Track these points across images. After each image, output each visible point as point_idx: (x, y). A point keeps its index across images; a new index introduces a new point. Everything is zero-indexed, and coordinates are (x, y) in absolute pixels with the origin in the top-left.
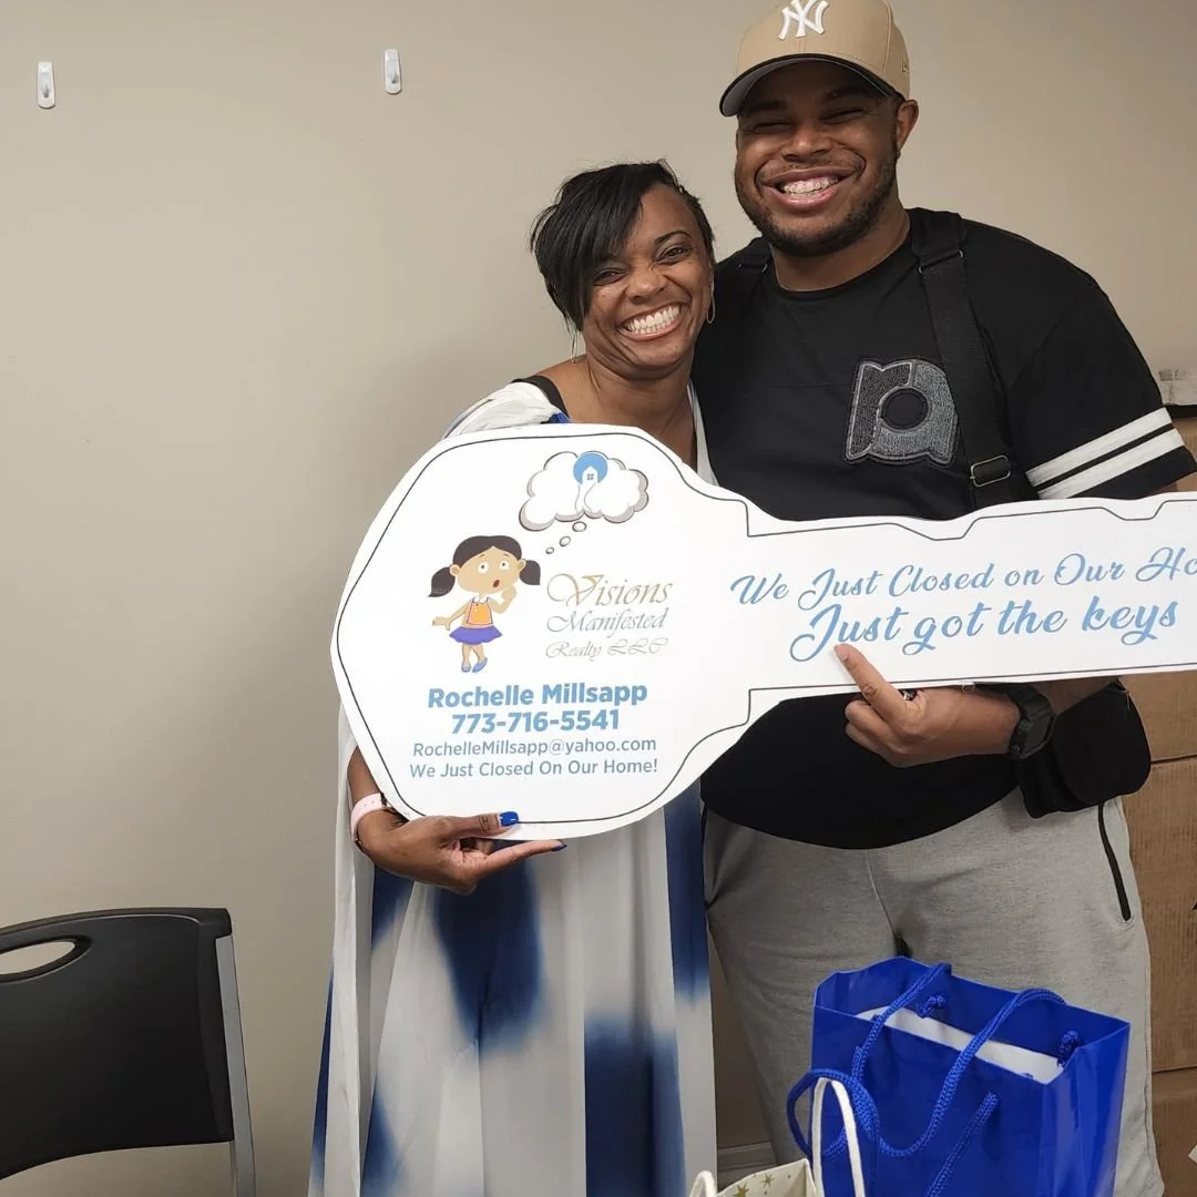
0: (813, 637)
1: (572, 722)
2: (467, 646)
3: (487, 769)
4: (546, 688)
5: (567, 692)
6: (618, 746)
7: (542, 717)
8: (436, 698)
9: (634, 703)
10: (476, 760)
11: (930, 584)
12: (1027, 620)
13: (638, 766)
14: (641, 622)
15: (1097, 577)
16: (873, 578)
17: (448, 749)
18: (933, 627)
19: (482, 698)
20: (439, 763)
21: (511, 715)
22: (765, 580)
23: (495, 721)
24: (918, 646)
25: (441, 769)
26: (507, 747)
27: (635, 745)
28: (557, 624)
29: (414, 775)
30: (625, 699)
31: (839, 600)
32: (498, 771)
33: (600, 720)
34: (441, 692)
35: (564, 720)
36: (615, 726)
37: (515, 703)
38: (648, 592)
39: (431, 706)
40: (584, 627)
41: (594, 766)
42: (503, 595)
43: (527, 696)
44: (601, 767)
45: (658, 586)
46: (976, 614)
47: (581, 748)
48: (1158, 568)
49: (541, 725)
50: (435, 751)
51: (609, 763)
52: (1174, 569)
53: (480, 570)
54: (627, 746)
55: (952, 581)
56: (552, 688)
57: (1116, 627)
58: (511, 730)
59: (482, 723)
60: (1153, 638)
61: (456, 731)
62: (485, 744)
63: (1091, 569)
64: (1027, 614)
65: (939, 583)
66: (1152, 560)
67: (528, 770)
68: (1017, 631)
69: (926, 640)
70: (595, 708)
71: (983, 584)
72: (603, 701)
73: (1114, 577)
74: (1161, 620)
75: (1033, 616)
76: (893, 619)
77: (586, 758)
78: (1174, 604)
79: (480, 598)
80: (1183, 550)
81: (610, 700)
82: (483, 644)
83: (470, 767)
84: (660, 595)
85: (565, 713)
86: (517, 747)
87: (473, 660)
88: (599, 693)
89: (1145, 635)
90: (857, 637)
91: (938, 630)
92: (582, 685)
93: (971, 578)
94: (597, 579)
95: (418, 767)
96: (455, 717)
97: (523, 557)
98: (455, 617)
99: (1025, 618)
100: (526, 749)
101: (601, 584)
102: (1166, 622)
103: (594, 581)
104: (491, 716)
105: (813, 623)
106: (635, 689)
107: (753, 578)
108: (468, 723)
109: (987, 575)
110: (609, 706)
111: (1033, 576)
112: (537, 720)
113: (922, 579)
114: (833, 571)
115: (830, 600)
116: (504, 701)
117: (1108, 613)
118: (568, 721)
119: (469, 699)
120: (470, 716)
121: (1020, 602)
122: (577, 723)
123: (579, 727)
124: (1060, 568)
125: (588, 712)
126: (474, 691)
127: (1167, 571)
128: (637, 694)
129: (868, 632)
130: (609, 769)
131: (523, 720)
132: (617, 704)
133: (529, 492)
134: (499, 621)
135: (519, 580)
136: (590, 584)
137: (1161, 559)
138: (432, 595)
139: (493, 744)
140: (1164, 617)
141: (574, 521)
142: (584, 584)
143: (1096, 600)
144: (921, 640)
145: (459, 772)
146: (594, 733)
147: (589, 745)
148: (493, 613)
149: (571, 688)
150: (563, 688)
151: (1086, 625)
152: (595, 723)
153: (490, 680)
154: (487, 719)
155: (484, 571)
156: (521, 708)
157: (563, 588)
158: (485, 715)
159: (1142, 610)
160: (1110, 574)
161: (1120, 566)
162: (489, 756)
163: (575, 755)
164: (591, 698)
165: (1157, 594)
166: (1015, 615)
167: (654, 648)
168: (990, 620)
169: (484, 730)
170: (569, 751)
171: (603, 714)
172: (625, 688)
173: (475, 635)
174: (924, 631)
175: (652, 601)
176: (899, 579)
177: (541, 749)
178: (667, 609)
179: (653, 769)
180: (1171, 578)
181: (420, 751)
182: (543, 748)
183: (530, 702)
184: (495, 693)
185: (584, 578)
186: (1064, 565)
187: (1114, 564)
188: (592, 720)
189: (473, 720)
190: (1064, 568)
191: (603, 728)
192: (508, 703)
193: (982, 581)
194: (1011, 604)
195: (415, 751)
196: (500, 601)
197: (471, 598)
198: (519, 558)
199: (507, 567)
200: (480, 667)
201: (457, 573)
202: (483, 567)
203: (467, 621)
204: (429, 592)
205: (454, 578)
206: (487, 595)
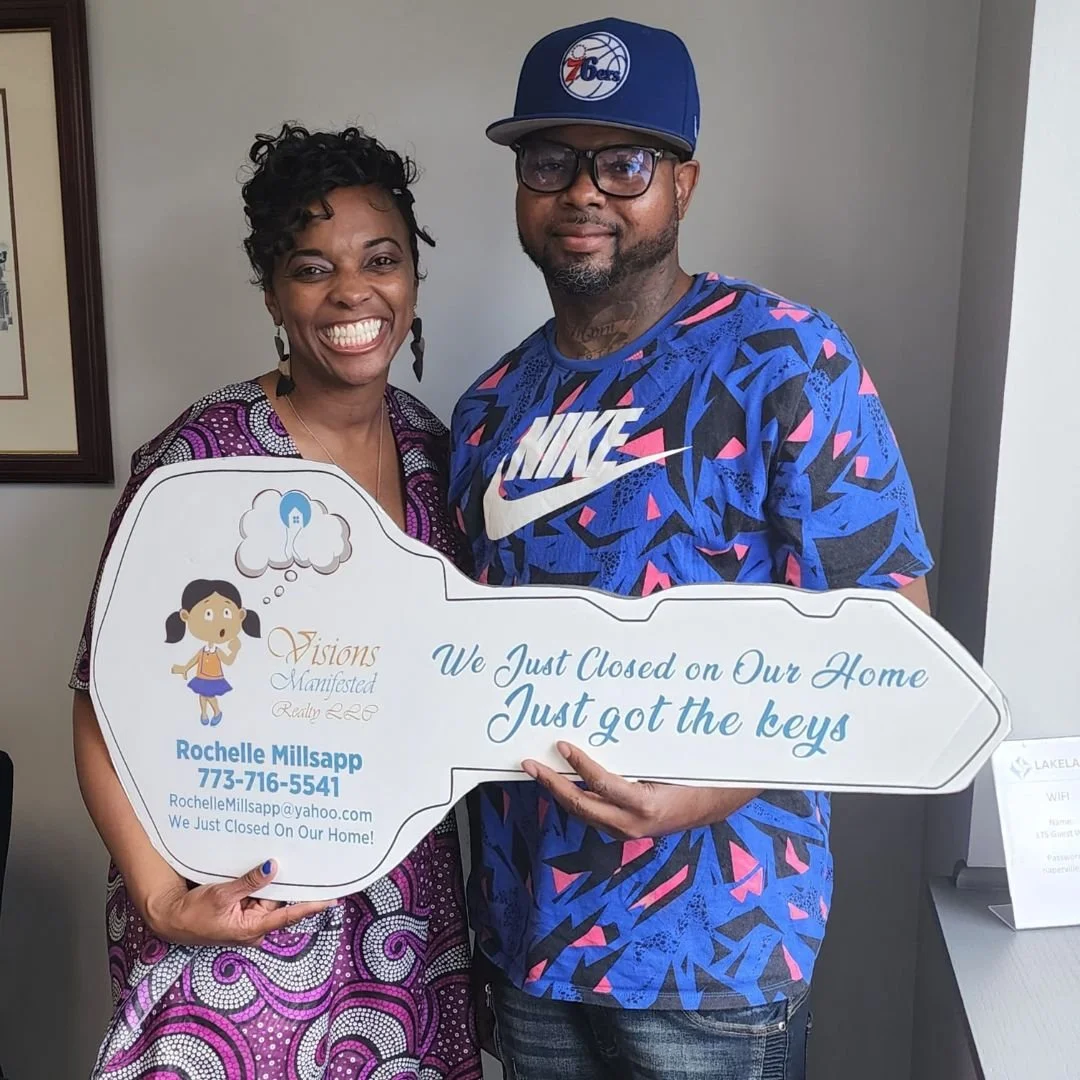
0: (507, 717)
1: (298, 784)
2: (203, 698)
3: (231, 826)
4: (275, 747)
5: (292, 752)
6: (340, 815)
7: (273, 778)
8: (183, 749)
9: (351, 772)
10: (222, 816)
11: (616, 670)
12: (706, 717)
13: (357, 837)
14: (354, 686)
15: (774, 678)
16: (562, 658)
17: (198, 802)
18: (617, 718)
19: (221, 752)
20: (190, 814)
21: (247, 773)
22: (463, 651)
23: (234, 778)
24: (602, 738)
25: (194, 823)
26: (249, 807)
27: (354, 816)
28: (279, 682)
29: (172, 825)
30: (343, 767)
31: (531, 679)
32: (239, 828)
33: (322, 787)
34: (187, 744)
35: (293, 783)
36: (336, 794)
37: (250, 761)
38: (360, 654)
39: (179, 757)
40: (303, 687)
41: (320, 832)
42: (229, 647)
43: (259, 754)
44: (325, 835)
45: (366, 648)
46: (657, 708)
47: (308, 813)
48: (834, 675)
49: (273, 786)
50: (187, 803)
51: (333, 832)
52: (849, 677)
53: (207, 617)
54: (347, 815)
55: (637, 668)
56: (280, 748)
57: (789, 737)
58: (249, 788)
59: (223, 779)
60: (823, 752)
61: (202, 785)
62: (227, 800)
63: (769, 668)
64: (705, 714)
65: (624, 669)
66: (828, 665)
67: (265, 830)
68: (695, 731)
69: (611, 731)
70: (319, 773)
71: (665, 675)
72: (325, 766)
73: (790, 680)
74: (832, 734)
75: (711, 715)
76: (581, 705)
77: (314, 823)
78: (846, 717)
79: (210, 648)
80: (859, 657)
81: (330, 766)
82: (217, 697)
83: (217, 822)
84: (368, 659)
85: (293, 776)
86: (254, 807)
87: (210, 714)
88: (320, 758)
89: (816, 748)
90: (547, 722)
91: (622, 722)
92: (306, 748)
93: (654, 667)
94: (311, 636)
95: (175, 817)
96: (200, 770)
97: (243, 605)
98: (190, 666)
99: (701, 717)
100: (262, 809)
101: (315, 642)
102: (837, 736)
103: (308, 638)
104: (230, 773)
105: (508, 702)
106: (352, 757)
107: (453, 647)
108: (212, 777)
109: (669, 665)
110: (330, 773)
111: (712, 671)
112: (270, 782)
113: (607, 665)
114: (525, 646)
115: (523, 678)
116: (240, 758)
117: (782, 721)
118: (295, 784)
119: (211, 753)
120: (213, 771)
121: (700, 699)
122: (303, 788)
123: (306, 792)
124: (739, 665)
125: (312, 777)
126: (214, 745)
127: (842, 678)
128: (354, 763)
129: (558, 718)
130: (333, 837)
131: (257, 780)
132: (337, 771)
135: (242, 632)
136: (306, 641)
137: (836, 665)
138: (168, 641)
139: (234, 800)
140: (835, 731)
142: (301, 641)
143: (771, 703)
144: (606, 731)
145: (209, 827)
146: (318, 800)
147: (315, 811)
148: (222, 664)
149: (296, 749)
150: (289, 750)
151: (760, 730)
152: (318, 789)
153: (228, 735)
154: (227, 775)
155: (211, 618)
156: (255, 767)
157: (282, 644)
158: (226, 772)
159: (815, 720)
160: (786, 677)
161: (797, 668)
162: (230, 813)
163: (303, 820)
164: (314, 763)
165: (830, 703)
166: (694, 712)
167: (367, 715)
168: (670, 715)
169: (226, 786)
170: (299, 814)
171: (325, 779)
172: (343, 755)
173: (210, 687)
174: (609, 721)
175: (362, 664)
176: (587, 660)
177: (274, 810)
178: (376, 674)
179: (370, 841)
180: (846, 687)
181: (175, 801)
182: (276, 809)
183: (262, 762)
184: (232, 749)
185: (300, 633)
186: (742, 661)
187: (791, 665)
188: (316, 786)
189: (215, 775)
190: (742, 664)
191: (326, 795)
192: (243, 761)
193: (664, 672)
194: (691, 699)
195: (171, 801)
196: (228, 652)
197: (201, 647)
198: (239, 606)
199: (230, 616)
200: (215, 721)
201: (186, 618)
202: (209, 614)
203: (201, 671)
204: (165, 638)
205: (184, 623)
206: (215, 645)
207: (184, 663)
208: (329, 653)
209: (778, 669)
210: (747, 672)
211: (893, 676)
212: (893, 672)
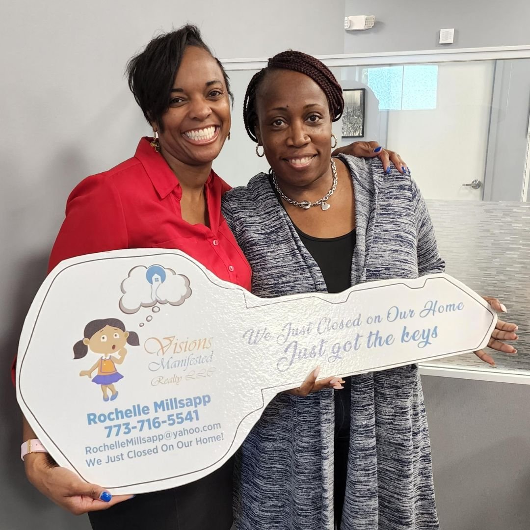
0: (287, 359)
1: (173, 420)
2: (104, 386)
3: (131, 454)
4: (155, 403)
5: (167, 404)
6: (201, 429)
7: (156, 420)
8: (92, 419)
9: (205, 405)
10: (124, 451)
11: (335, 326)
12: (379, 339)
13: (213, 438)
14: (200, 360)
15: (404, 317)
16: (310, 325)
17: (106, 447)
18: (339, 348)
19: (120, 414)
20: (103, 456)
21: (139, 422)
22: (259, 331)
23: (130, 427)
24: (334, 358)
25: (105, 459)
26: (140, 440)
27: (210, 428)
28: (154, 367)
29: (89, 466)
30: (200, 403)
31: (295, 338)
32: (137, 454)
34: (94, 415)
35: (169, 420)
36: (197, 419)
37: (140, 414)
38: (201, 343)
39: (90, 424)
40: (170, 367)
41: (191, 442)
42: (119, 354)
43: (146, 410)
44: (194, 443)
45: (205, 339)
46: (357, 340)
47: (181, 433)
48: (428, 311)
49: (157, 425)
50: (98, 449)
51: (198, 439)
52: (434, 311)
53: (102, 340)
54: (206, 428)
55: (345, 323)
56: (159, 403)
57: (415, 340)
58: (141, 430)
59: (123, 429)
60: (430, 344)
61: (108, 436)
62: (127, 440)
63: (401, 313)
64: (378, 338)
65: (339, 325)
66: (425, 307)
67: (155, 451)
68: (375, 346)
69: (337, 354)
70: (185, 411)
71: (358, 324)
72: (188, 406)
73: (411, 316)
74: (432, 335)
75: (381, 338)
76: (322, 345)
77: (185, 438)
78: (436, 327)
79: (106, 356)
80: (437, 301)
81: (191, 405)
82: (113, 383)
83: (122, 455)
84: (207, 345)
85: (169, 416)
86: (146, 439)
87: (110, 393)
88: (185, 402)
89: (427, 342)
90: (306, 356)
91: (342, 350)
92: (175, 399)
93: (352, 321)
94: (171, 339)
95: (91, 460)
96: (106, 428)
97: (126, 330)
98: (93, 369)
99: (377, 339)
100: (151, 439)
101: (174, 342)
102: (434, 336)
103: (170, 340)
104: (128, 424)
105: (286, 351)
106: (204, 397)
107: (253, 330)
108: (114, 430)
109: (359, 320)
110: (192, 409)
111: (378, 319)
112: (154, 422)
113: (331, 324)
114: (290, 324)
115: (292, 339)
116: (133, 414)
117: (411, 334)
118: (171, 420)
119: (112, 416)
121: (375, 332)
122: (177, 421)
123: (178, 423)
124: (389, 314)
125: (181, 414)
126: (114, 411)
127: (432, 312)
128: (205, 400)
129: (311, 353)
130: (199, 443)
131: (146, 424)
132: (196, 407)
133: (123, 291)
134: (120, 368)
135: (127, 343)
136: (168, 342)
137: (428, 307)
138: (75, 358)
139: (132, 440)
140: (433, 334)
141: (152, 306)
142: (165, 343)
143: (405, 328)
144: (335, 355)
145: (116, 459)
146: (187, 425)
147: (186, 432)
148: (115, 364)
149: (169, 401)
150: (165, 402)
151: (403, 340)
152: (186, 419)
153: (122, 403)
154: (125, 426)
155: (105, 340)
156: (143, 417)
157: (154, 346)
158: (124, 425)
159: (424, 331)
160: (409, 315)
161: (413, 311)
162: (131, 447)
163: (179, 438)
164: (182, 405)
165: (427, 323)
166: (373, 338)
167: (210, 373)
169: (125, 433)
170: (176, 436)
171: (189, 413)
172: (199, 398)
173: (108, 379)
175: (204, 348)
176: (321, 324)
177: (160, 438)
178: (213, 351)
179: (221, 438)
180: (433, 315)
181: (89, 451)
182: (161, 437)
183: (148, 413)
184: (127, 411)
185: (164, 338)
186: (390, 312)
187: (410, 310)
188: (184, 417)
189: (117, 428)
190: (390, 313)
191: (191, 421)
192: (135, 415)
193: (357, 323)
194: (371, 333)
195: (87, 451)
196: (118, 357)
197: (101, 357)
198: (124, 330)
199: (118, 337)
200: (114, 397)
201: (88, 343)
202: (103, 338)
203: (101, 371)
204: (73, 356)
205: (87, 346)
206: (109, 354)
207: (89, 369)
208: (183, 346)
209: (405, 312)
210: (392, 316)
211: (451, 307)
212: (451, 305)
